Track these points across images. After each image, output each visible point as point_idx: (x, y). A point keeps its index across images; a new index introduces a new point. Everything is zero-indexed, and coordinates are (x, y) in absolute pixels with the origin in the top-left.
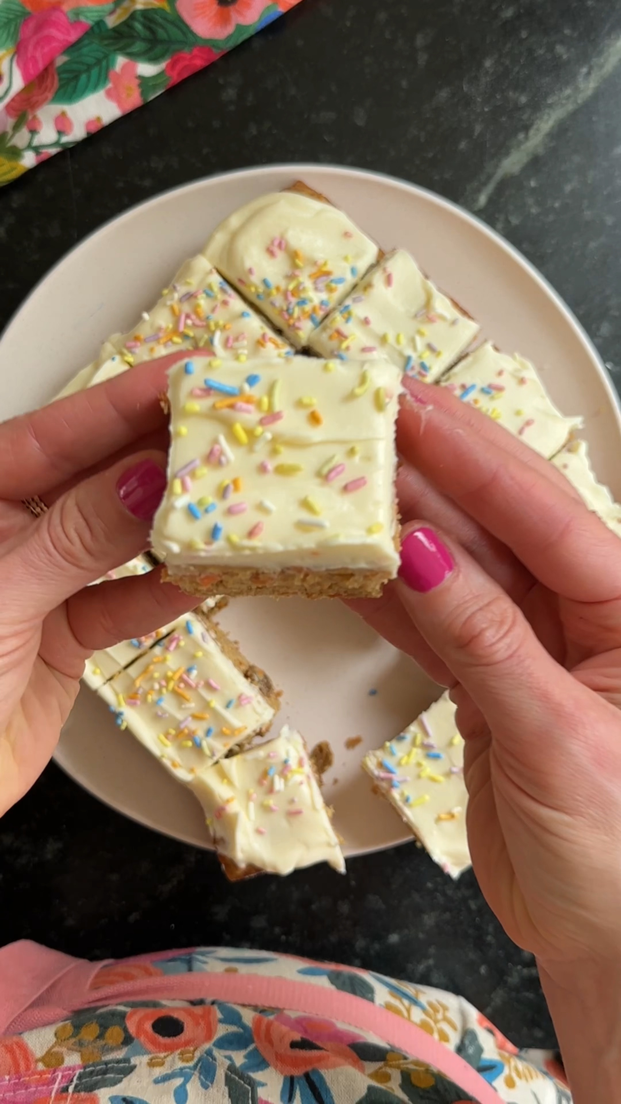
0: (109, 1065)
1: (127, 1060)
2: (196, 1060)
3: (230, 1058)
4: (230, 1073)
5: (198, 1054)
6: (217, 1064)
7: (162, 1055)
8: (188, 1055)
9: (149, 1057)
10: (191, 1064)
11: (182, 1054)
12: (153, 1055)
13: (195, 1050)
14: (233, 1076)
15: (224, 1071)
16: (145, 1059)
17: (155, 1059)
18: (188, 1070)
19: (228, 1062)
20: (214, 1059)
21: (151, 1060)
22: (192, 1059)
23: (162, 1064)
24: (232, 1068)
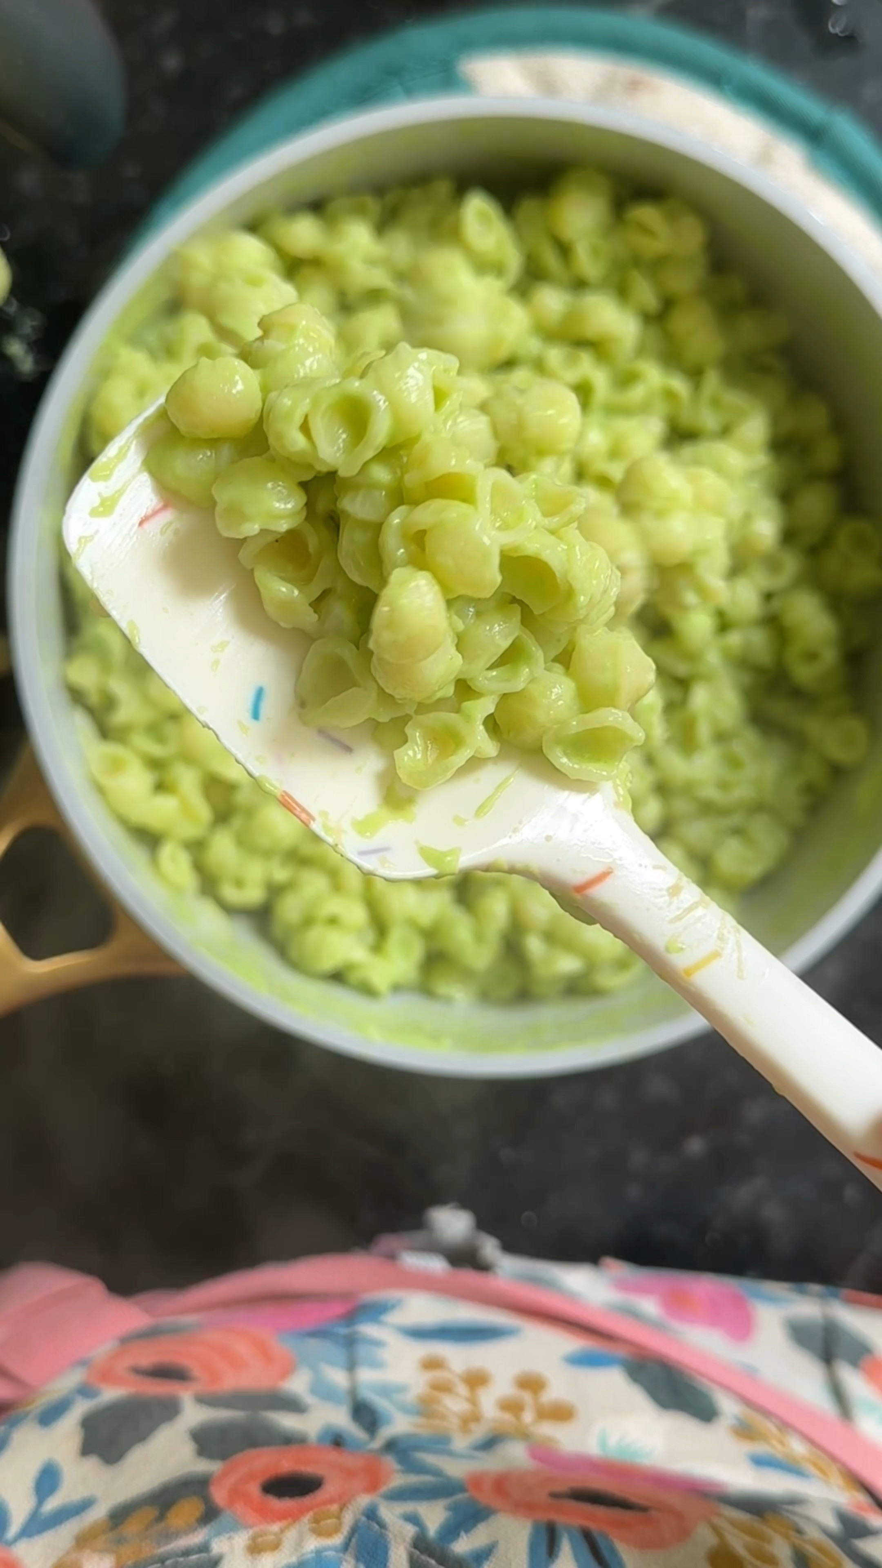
0: (168, 1562)
1: (204, 1548)
2: (345, 1530)
3: (413, 1519)
4: (418, 1553)
5: (348, 1519)
6: (391, 1536)
7: (275, 1527)
8: (329, 1521)
9: (248, 1532)
10: (337, 1540)
11: (316, 1521)
12: (256, 1529)
13: (341, 1509)
14: (424, 1557)
15: (406, 1548)
16: (241, 1539)
17: (261, 1536)
18: (331, 1553)
19: (410, 1530)
20: (382, 1525)
21: (254, 1539)
22: (337, 1529)
23: (276, 1546)
24: (420, 1544)
